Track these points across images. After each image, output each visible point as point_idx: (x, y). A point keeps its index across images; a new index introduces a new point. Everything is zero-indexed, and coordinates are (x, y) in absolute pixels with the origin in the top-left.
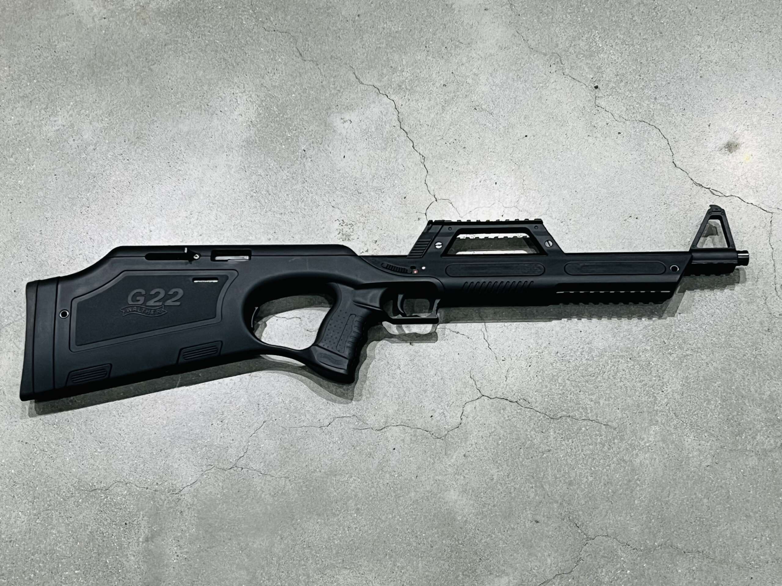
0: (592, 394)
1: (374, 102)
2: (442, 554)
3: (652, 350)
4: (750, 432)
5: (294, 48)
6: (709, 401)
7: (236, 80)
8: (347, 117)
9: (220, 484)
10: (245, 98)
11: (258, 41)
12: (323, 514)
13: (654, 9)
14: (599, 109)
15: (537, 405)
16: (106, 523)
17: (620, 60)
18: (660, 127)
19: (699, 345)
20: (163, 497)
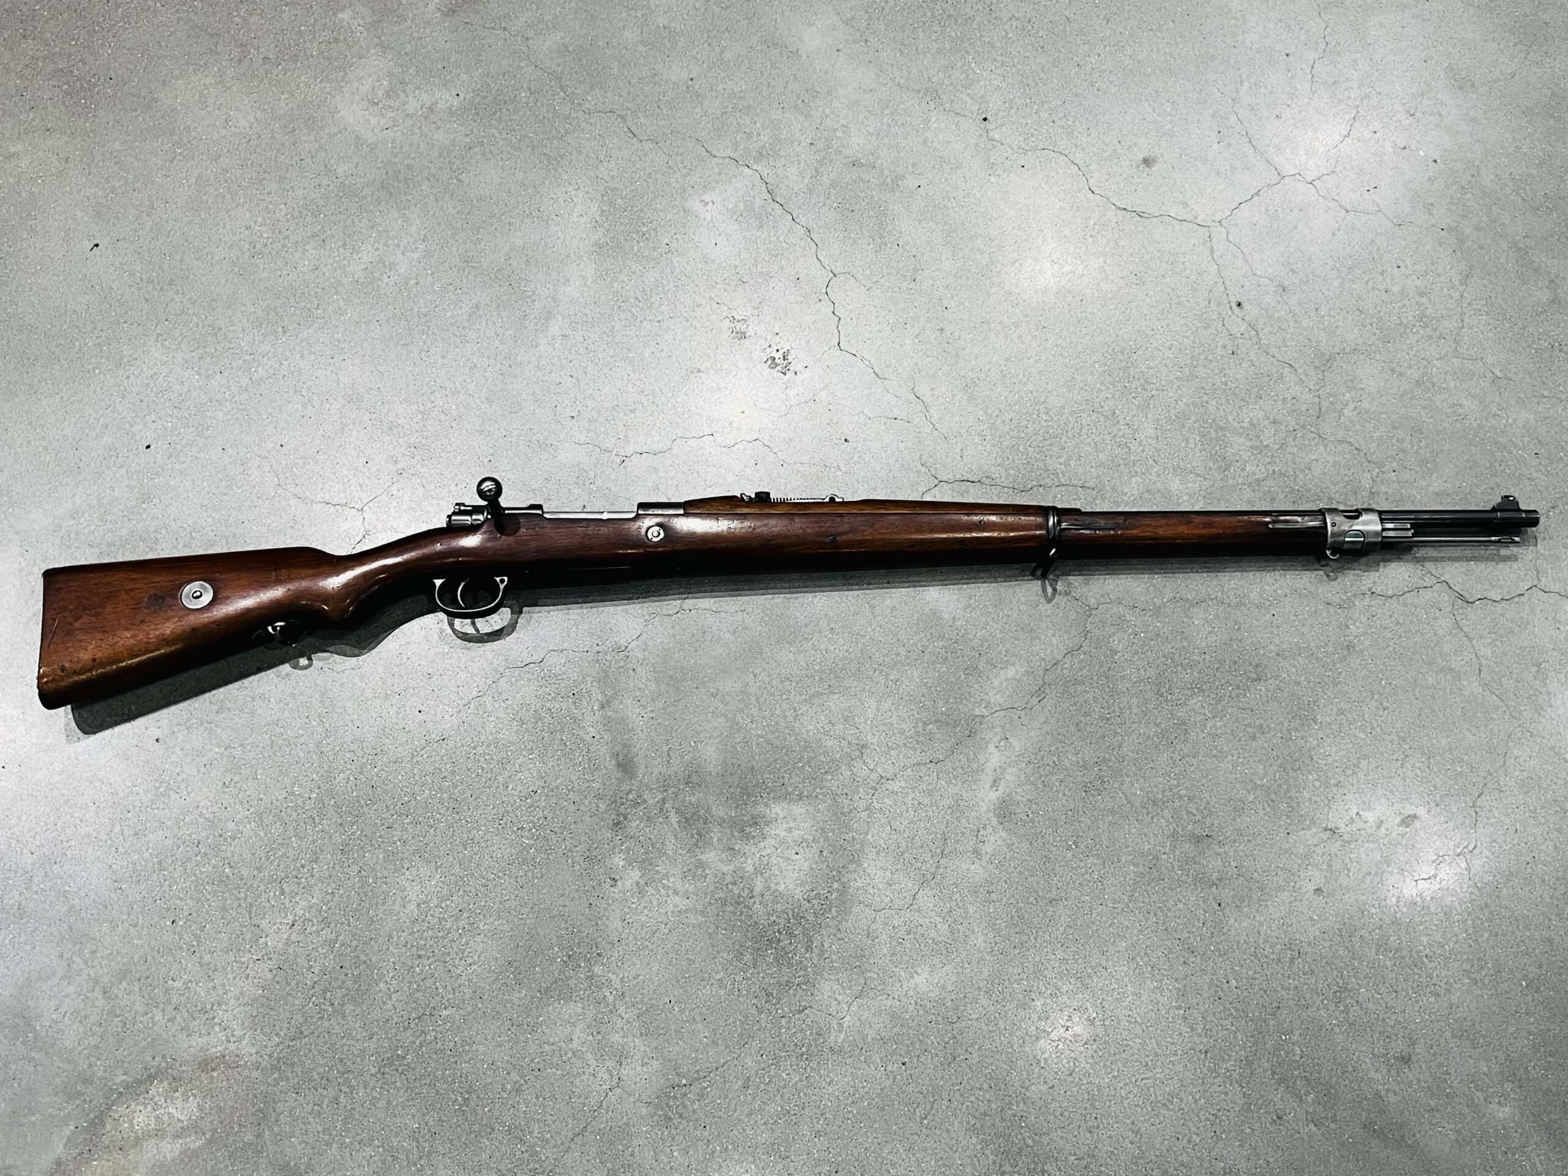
0: (1060, 457)
1: (735, 176)
2: (937, 657)
3: (1113, 396)
4: (1238, 464)
5: (625, 129)
6: (1187, 440)
7: (565, 177)
8: (707, 198)
9: (671, 632)
10: (581, 195)
11: (580, 126)
12: (795, 642)
13: (1029, 21)
14: (995, 143)
15: (1003, 480)
16: (550, 698)
17: (1004, 85)
18: (1066, 152)
19: (1163, 383)
20: (608, 658)
